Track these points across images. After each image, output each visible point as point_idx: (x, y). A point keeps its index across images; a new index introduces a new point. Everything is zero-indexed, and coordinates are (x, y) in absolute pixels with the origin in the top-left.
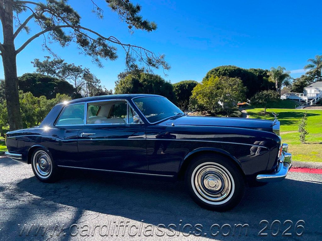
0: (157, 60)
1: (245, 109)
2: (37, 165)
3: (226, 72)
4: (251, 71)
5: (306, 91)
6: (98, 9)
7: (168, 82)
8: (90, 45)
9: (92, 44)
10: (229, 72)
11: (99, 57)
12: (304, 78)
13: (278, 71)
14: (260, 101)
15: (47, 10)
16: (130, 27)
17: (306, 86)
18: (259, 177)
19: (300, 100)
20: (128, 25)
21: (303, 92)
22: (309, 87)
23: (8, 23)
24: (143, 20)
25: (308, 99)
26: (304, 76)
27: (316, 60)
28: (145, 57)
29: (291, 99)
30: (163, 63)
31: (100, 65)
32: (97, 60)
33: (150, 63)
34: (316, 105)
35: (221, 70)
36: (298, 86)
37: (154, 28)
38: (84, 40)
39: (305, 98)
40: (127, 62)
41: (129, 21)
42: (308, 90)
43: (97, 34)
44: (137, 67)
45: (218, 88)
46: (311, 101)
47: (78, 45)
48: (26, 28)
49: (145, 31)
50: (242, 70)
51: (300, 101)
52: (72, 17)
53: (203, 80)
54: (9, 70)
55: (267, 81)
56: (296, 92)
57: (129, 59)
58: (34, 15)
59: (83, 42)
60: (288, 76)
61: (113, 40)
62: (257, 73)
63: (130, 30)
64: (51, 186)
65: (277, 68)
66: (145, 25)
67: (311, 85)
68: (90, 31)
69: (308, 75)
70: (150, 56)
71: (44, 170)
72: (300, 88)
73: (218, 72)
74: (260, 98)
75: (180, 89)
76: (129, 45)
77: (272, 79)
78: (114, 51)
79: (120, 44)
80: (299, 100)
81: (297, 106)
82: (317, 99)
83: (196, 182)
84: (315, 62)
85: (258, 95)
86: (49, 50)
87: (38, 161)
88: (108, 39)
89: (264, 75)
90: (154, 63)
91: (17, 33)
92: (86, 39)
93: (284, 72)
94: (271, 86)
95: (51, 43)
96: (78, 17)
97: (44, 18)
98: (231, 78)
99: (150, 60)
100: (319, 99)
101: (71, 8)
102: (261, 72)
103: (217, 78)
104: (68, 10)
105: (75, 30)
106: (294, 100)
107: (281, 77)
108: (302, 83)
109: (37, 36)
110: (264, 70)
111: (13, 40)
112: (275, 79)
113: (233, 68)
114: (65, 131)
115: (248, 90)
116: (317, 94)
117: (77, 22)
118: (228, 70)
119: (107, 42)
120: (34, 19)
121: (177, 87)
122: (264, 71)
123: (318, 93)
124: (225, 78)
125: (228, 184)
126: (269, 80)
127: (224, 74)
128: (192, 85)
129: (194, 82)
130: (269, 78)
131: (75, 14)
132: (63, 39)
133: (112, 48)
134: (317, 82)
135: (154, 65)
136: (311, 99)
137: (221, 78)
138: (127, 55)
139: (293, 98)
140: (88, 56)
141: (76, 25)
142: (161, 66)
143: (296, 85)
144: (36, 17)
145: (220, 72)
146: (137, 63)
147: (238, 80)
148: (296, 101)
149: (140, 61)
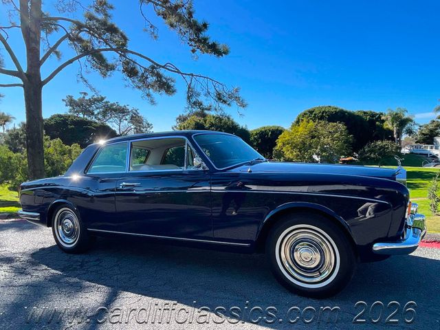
0: (229, 95)
2: (60, 228)
4: (359, 114)
5: (436, 142)
6: (151, 27)
7: (244, 127)
8: (140, 74)
9: (143, 74)
10: (328, 115)
11: (151, 91)
12: (435, 124)
13: (396, 114)
14: (372, 156)
15: (85, 29)
16: (193, 51)
17: (437, 135)
18: (377, 247)
19: (429, 155)
20: (191, 48)
21: (433, 144)
23: (33, 45)
24: (210, 42)
26: (434, 121)
28: (212, 91)
29: (416, 154)
30: (237, 99)
31: (152, 101)
32: (148, 95)
33: (220, 99)
35: (317, 112)
36: (426, 135)
37: (226, 53)
38: (132, 68)
40: (189, 98)
41: (193, 43)
43: (149, 60)
44: (201, 105)
45: (313, 137)
47: (124, 75)
48: (57, 53)
49: (213, 56)
50: (346, 112)
52: (117, 39)
53: (293, 126)
54: (32, 107)
55: (381, 128)
56: (422, 143)
57: (191, 94)
58: (68, 36)
59: (131, 72)
60: (411, 121)
61: (170, 68)
62: (368, 117)
63: (193, 55)
64: (77, 257)
65: (395, 111)
66: (214, 49)
68: (140, 55)
70: (220, 89)
71: (69, 236)
72: (429, 138)
73: (313, 115)
74: (371, 151)
75: (260, 137)
76: (192, 75)
77: (388, 125)
78: (172, 84)
79: (180, 73)
80: (427, 154)
81: (425, 164)
83: (282, 254)
85: (369, 147)
86: (85, 81)
87: (60, 222)
88: (163, 67)
89: (377, 120)
90: (225, 99)
91: (44, 59)
92: (134, 68)
93: (406, 116)
94: (388, 135)
95: (88, 72)
96: (125, 39)
97: (80, 40)
98: (330, 123)
99: (219, 94)
101: (116, 26)
102: (373, 115)
103: (311, 123)
104: (113, 30)
105: (121, 54)
106: (420, 154)
107: (402, 123)
108: (431, 131)
109: (71, 62)
110: (378, 112)
111: (40, 67)
112: (393, 125)
113: (334, 110)
114: (99, 180)
115: (355, 140)
117: (124, 45)
118: (326, 113)
119: (162, 71)
120: (67, 41)
121: (256, 134)
122: (377, 114)
124: (323, 122)
125: (330, 258)
126: (385, 127)
127: (322, 118)
128: (277, 132)
129: (280, 129)
130: (385, 124)
131: (122, 34)
132: (105, 67)
133: (169, 79)
135: (225, 102)
137: (316, 123)
138: (189, 88)
139: (419, 152)
140: (137, 90)
141: (122, 49)
142: (234, 103)
143: (423, 134)
144: (71, 39)
145: (315, 114)
146: (202, 99)
147: (341, 126)
148: (424, 156)
149: (205, 95)
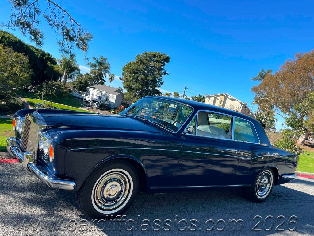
1: (23, 97)
3: (4, 39)
5: (88, 91)
10: (7, 42)
12: (89, 77)
13: (69, 61)
17: (89, 85)
19: (84, 99)
21: (85, 92)
22: (91, 88)
25: (93, 101)
26: (88, 74)
27: (100, 60)
29: (75, 97)
34: (99, 109)
36: (83, 83)
39: (88, 99)
42: (91, 90)
46: (96, 103)
51: (83, 101)
55: (52, 70)
56: (78, 89)
62: (40, 55)
67: (95, 86)
69: (92, 75)
72: (84, 87)
80: (82, 99)
81: (82, 106)
82: (101, 102)
84: (98, 62)
100: (102, 103)
106: (78, 98)
107: (71, 68)
108: (86, 81)
110: (46, 53)
113: (14, 38)
115: (34, 75)
116: (100, 98)
118: (6, 39)
122: (46, 55)
123: (100, 96)
124: (8, 49)
126: (55, 69)
130: (55, 66)
134: (99, 85)
136: (95, 102)
139: (77, 96)
143: (81, 83)
147: (24, 58)
148: (80, 100)
